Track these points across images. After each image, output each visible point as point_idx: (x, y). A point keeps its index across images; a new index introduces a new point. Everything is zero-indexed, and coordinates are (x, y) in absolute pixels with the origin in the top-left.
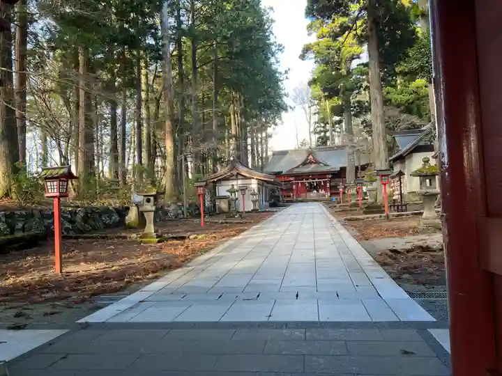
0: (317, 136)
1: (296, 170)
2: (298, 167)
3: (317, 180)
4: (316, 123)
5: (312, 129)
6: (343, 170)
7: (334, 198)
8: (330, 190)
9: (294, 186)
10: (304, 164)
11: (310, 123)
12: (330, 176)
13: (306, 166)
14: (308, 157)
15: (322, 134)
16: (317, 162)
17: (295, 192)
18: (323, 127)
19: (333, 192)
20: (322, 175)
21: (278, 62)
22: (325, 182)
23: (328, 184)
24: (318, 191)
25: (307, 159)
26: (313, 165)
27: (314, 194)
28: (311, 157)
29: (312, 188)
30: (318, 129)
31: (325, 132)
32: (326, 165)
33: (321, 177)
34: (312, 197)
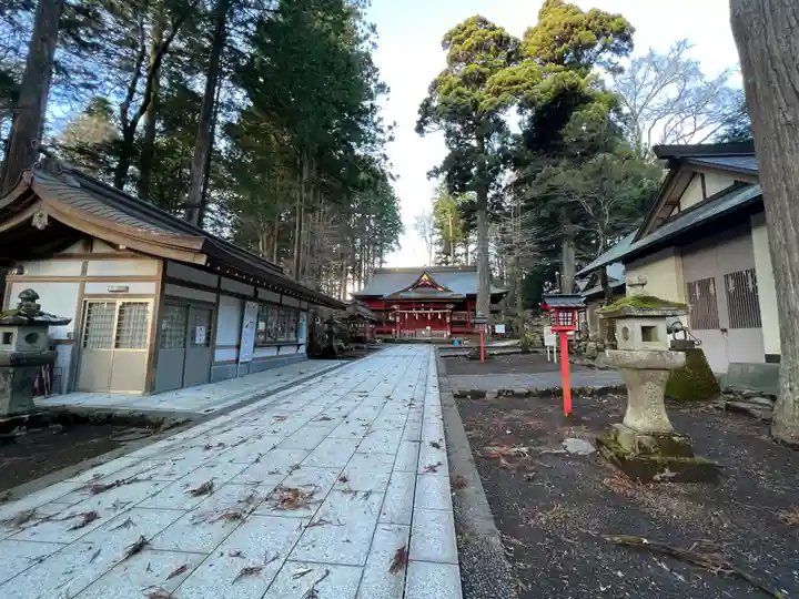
3: (432, 311)
4: (437, 253)
5: (433, 259)
7: (456, 339)
8: (451, 327)
9: (398, 318)
10: (415, 287)
12: (452, 307)
13: (417, 289)
14: (421, 277)
16: (433, 285)
17: (399, 327)
19: (455, 329)
20: (439, 304)
22: (443, 315)
23: (448, 319)
24: (432, 328)
25: (420, 280)
26: (428, 290)
27: (426, 331)
29: (424, 322)
32: (446, 290)
33: (437, 306)
34: (423, 336)
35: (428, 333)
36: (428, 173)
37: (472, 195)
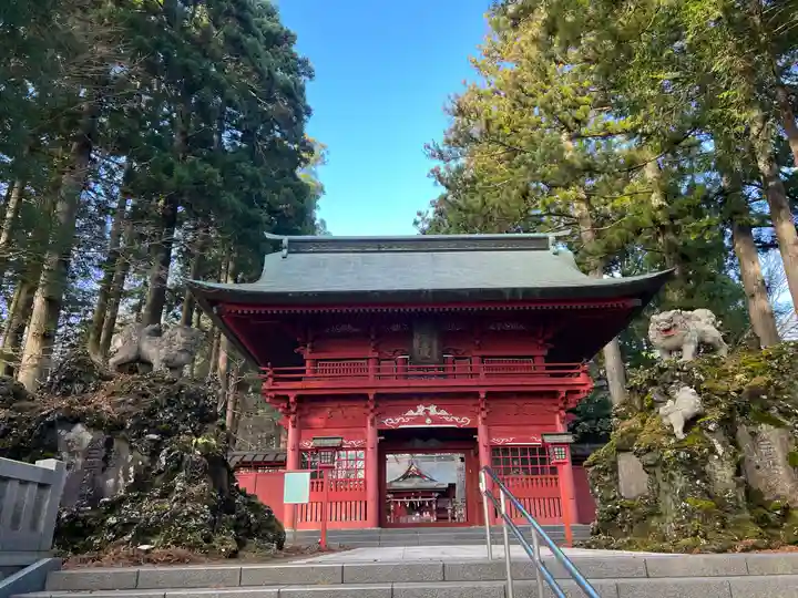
1: (395, 484)
2: (397, 481)
3: (420, 499)
6: (452, 486)
8: (437, 513)
9: (392, 506)
10: (405, 477)
12: (437, 495)
16: (421, 476)
17: (393, 514)
20: (427, 492)
22: (430, 502)
23: (434, 506)
24: (421, 514)
25: (408, 471)
26: (417, 480)
27: (416, 517)
28: (413, 468)
29: (413, 508)
32: (432, 480)
33: (425, 495)
34: (414, 521)
35: (418, 519)
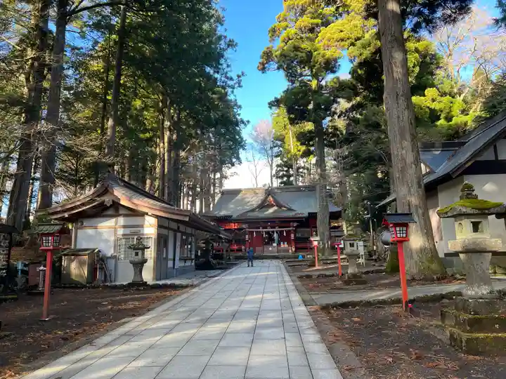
0: (280, 181)
1: (250, 214)
2: (253, 210)
3: (277, 229)
4: (278, 166)
6: (313, 216)
7: (300, 255)
8: (296, 243)
9: (247, 236)
10: (261, 207)
11: (271, 166)
12: (295, 224)
13: (264, 209)
14: (266, 198)
15: (285, 179)
16: (278, 206)
17: (248, 244)
18: (286, 171)
19: (298, 246)
20: (285, 222)
21: (228, 66)
22: (288, 232)
23: (292, 236)
24: (279, 244)
25: (265, 201)
26: (273, 209)
27: (273, 248)
28: (270, 198)
30: (281, 173)
31: (289, 176)
32: (290, 210)
33: (283, 225)
34: (271, 252)
35: (275, 249)
36: (269, 104)
37: (309, 126)
